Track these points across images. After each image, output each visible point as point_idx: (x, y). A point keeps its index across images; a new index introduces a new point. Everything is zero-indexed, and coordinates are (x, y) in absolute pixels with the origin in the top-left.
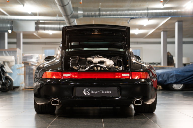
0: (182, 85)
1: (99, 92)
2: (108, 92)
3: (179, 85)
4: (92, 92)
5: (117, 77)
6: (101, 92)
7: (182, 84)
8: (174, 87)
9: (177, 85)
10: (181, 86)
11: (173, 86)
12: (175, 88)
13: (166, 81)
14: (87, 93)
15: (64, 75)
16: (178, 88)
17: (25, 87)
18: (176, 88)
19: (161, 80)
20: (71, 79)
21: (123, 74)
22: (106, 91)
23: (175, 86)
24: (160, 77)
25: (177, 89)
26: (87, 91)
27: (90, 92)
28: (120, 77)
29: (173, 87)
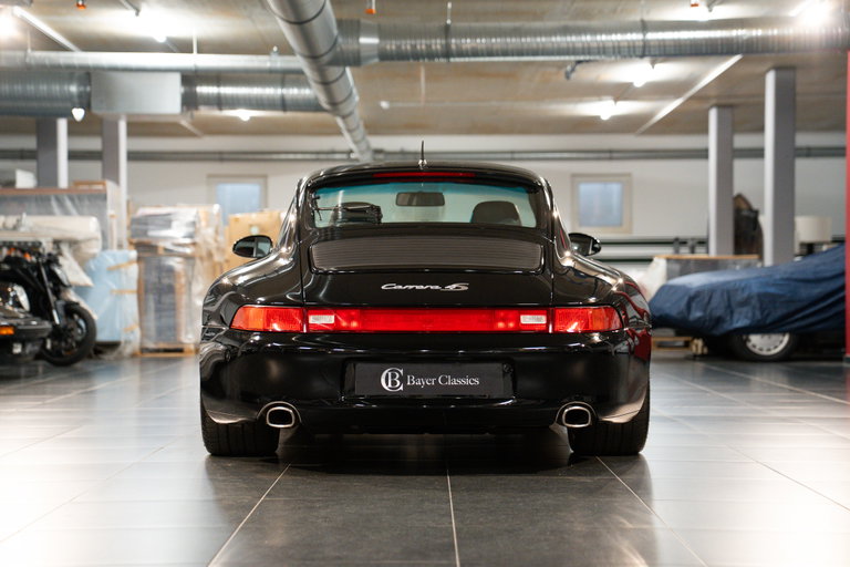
0: (786, 339)
1: (436, 382)
2: (467, 382)
3: (775, 338)
4: (412, 381)
5: (501, 325)
6: (444, 380)
7: (784, 333)
8: (754, 346)
9: (766, 337)
10: (781, 342)
11: (748, 340)
12: (756, 350)
13: (719, 321)
14: (394, 383)
16: (769, 350)
17: (141, 343)
18: (761, 350)
19: (700, 318)
20: (334, 333)
21: (522, 317)
23: (758, 342)
24: (694, 305)
25: (765, 353)
26: (394, 376)
27: (404, 380)
29: (749, 345)
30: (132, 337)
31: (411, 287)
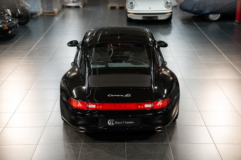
0: (219, 16)
1: (122, 123)
2: (131, 123)
3: (216, 15)
4: (116, 123)
5: (139, 107)
6: (125, 122)
7: (219, 14)
8: (211, 18)
9: (214, 15)
10: (218, 16)
11: (209, 16)
12: (211, 19)
13: (201, 11)
14: (111, 123)
15: (89, 106)
16: (214, 18)
18: (212, 18)
19: (196, 11)
21: (145, 105)
22: (129, 121)
23: (212, 17)
24: (195, 7)
25: (213, 19)
26: (111, 121)
27: (114, 122)
28: (142, 107)
29: (209, 17)
30: (40, 11)
31: (116, 95)
